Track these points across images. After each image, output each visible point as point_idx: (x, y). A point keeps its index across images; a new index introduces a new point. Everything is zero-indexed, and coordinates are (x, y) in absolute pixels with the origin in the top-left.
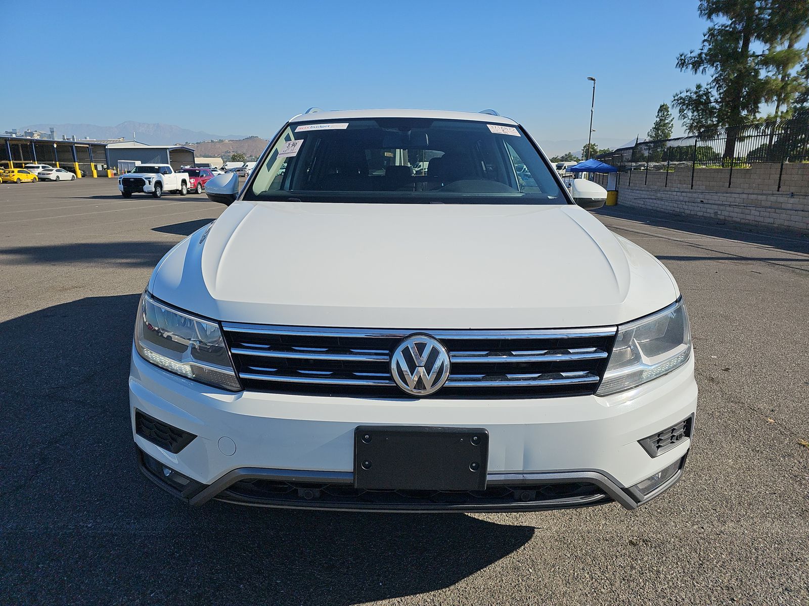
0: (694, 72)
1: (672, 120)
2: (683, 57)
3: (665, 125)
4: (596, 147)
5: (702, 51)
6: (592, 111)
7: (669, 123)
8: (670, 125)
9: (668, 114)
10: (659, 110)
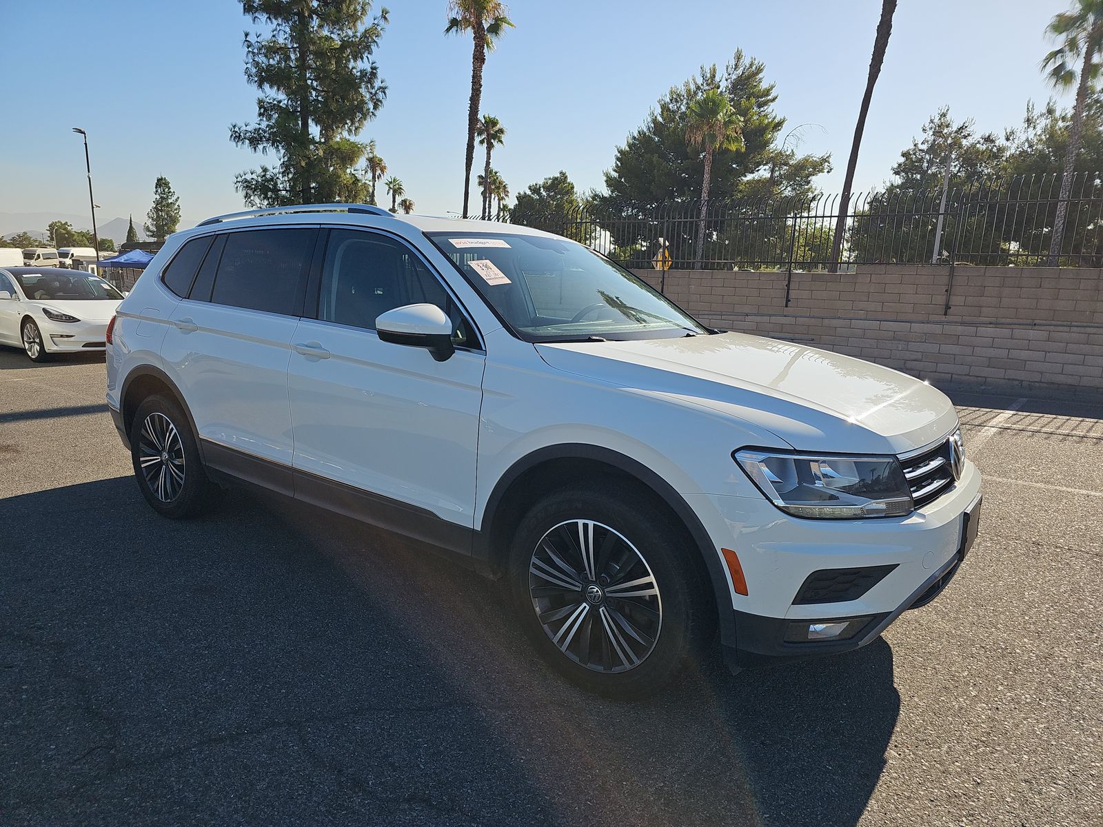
0: (253, 150)
1: (177, 200)
2: (237, 129)
3: (168, 205)
4: (69, 228)
5: (260, 126)
6: (89, 178)
7: (174, 204)
8: (176, 207)
9: (170, 192)
10: (157, 184)
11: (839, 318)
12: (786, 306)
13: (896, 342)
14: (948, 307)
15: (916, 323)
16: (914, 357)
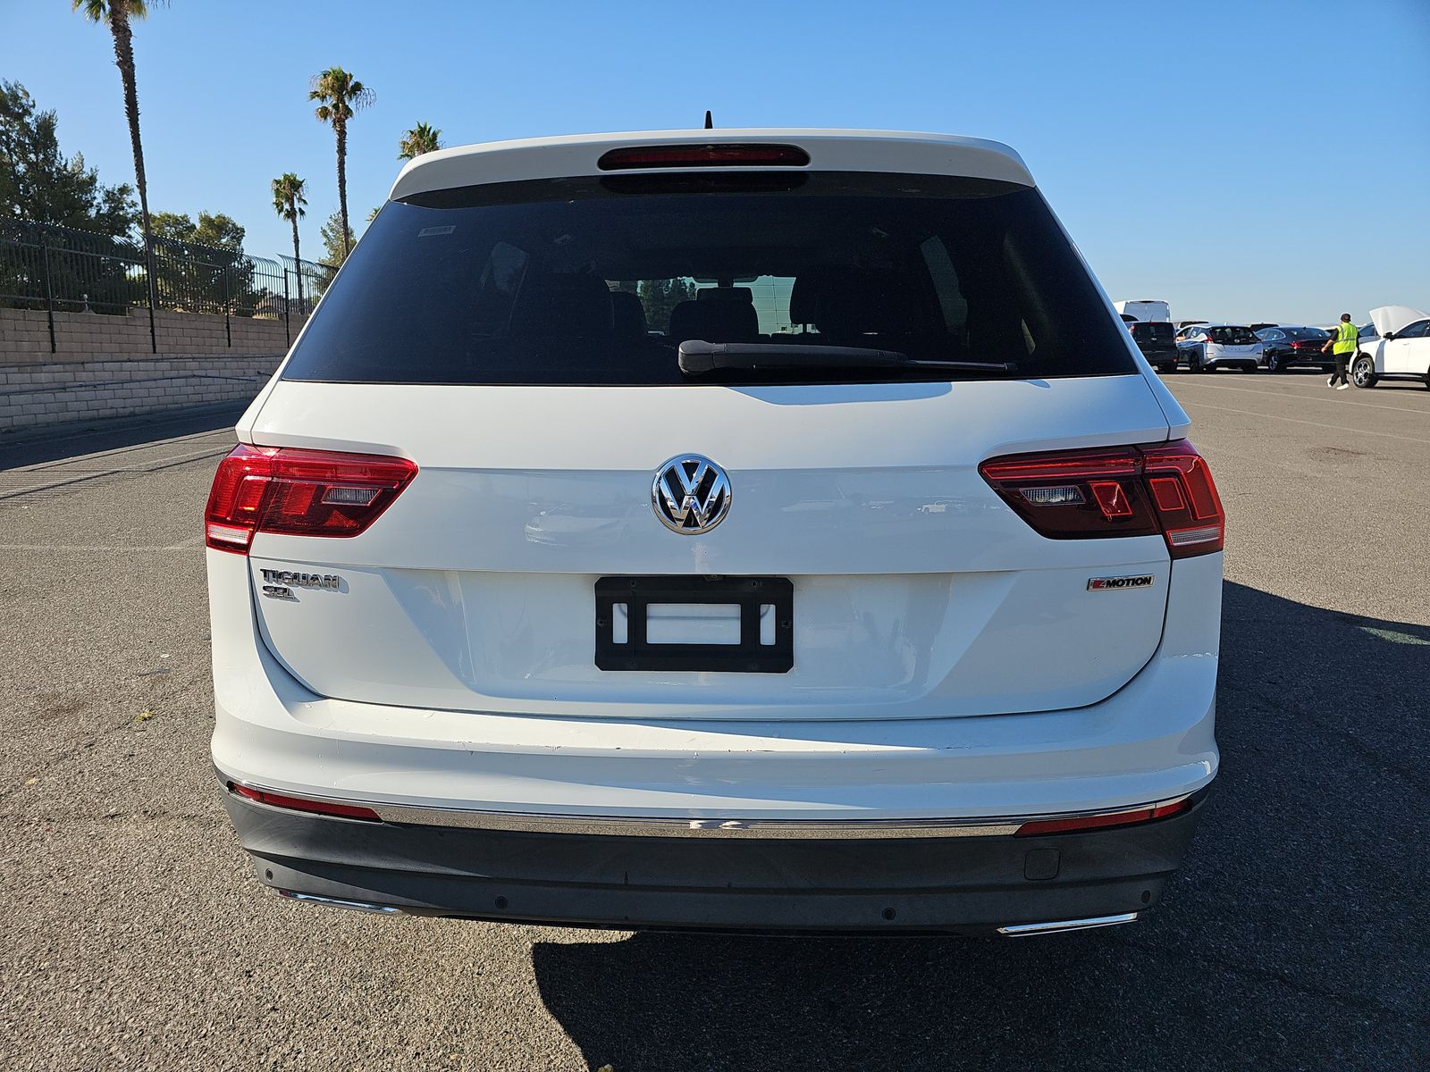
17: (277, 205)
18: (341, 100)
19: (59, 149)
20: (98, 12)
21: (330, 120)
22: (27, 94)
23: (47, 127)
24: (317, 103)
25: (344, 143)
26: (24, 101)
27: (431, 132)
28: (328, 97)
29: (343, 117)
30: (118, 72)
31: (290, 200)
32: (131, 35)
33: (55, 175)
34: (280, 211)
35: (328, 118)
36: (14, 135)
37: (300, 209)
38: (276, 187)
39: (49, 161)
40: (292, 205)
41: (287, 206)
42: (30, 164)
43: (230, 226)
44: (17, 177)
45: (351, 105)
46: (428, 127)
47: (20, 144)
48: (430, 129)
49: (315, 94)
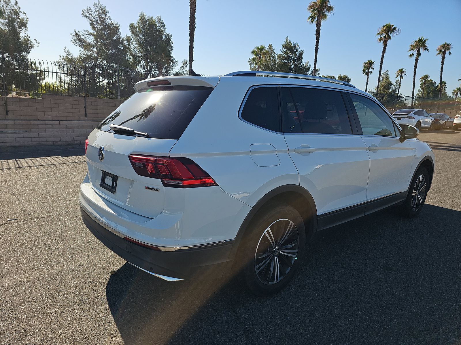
11: (39, 120)
12: (7, 115)
13: (68, 130)
14: (86, 114)
15: (75, 121)
16: (76, 135)
17: (364, 70)
18: (388, 34)
19: (303, 60)
20: (313, 21)
21: (382, 42)
22: (298, 46)
23: (301, 54)
24: (379, 36)
25: (386, 48)
26: (297, 48)
27: (424, 40)
28: (383, 34)
29: (387, 40)
30: (315, 37)
31: (368, 69)
32: (321, 26)
33: (300, 68)
34: (364, 73)
35: (381, 41)
36: (293, 58)
37: (371, 71)
38: (364, 64)
39: (299, 64)
40: (368, 70)
41: (367, 71)
42: (295, 65)
43: (347, 78)
44: (291, 69)
45: (391, 35)
46: (423, 38)
47: (294, 60)
48: (423, 39)
49: (379, 33)
